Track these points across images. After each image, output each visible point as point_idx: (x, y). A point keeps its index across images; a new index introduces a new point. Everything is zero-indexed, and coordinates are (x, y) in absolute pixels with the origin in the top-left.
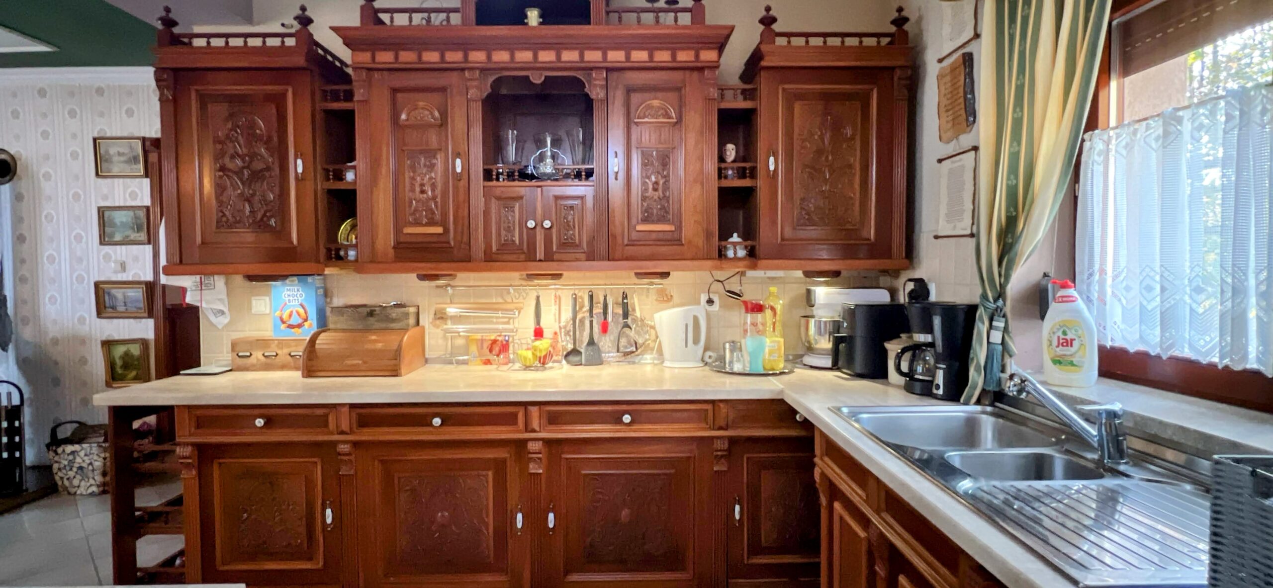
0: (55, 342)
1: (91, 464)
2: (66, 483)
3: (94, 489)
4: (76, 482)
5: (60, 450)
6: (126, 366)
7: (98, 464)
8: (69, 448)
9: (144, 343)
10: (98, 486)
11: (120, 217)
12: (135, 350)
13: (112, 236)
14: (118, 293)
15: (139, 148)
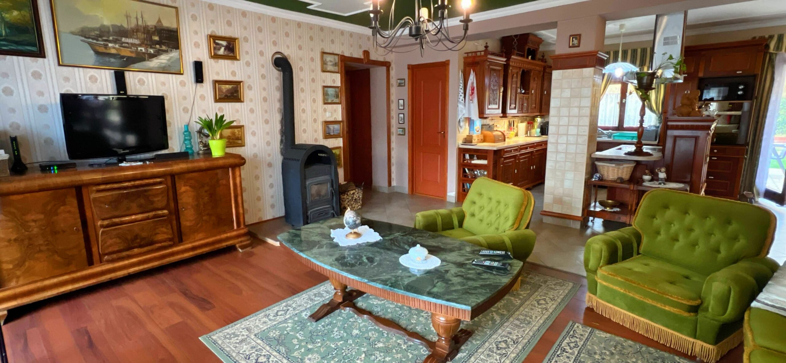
11: (331, 92)
12: (338, 152)
13: (327, 100)
14: (331, 126)
15: (337, 59)
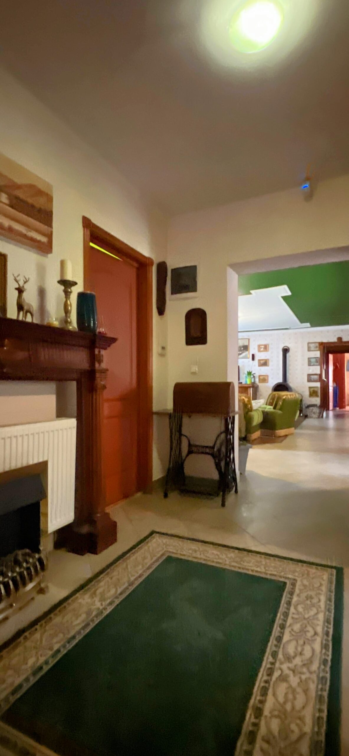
0: (297, 387)
2: (310, 416)
3: (316, 417)
4: (313, 415)
5: (309, 408)
6: (313, 393)
7: (318, 411)
11: (313, 360)
12: (316, 389)
13: (310, 364)
14: (312, 377)
15: (317, 345)
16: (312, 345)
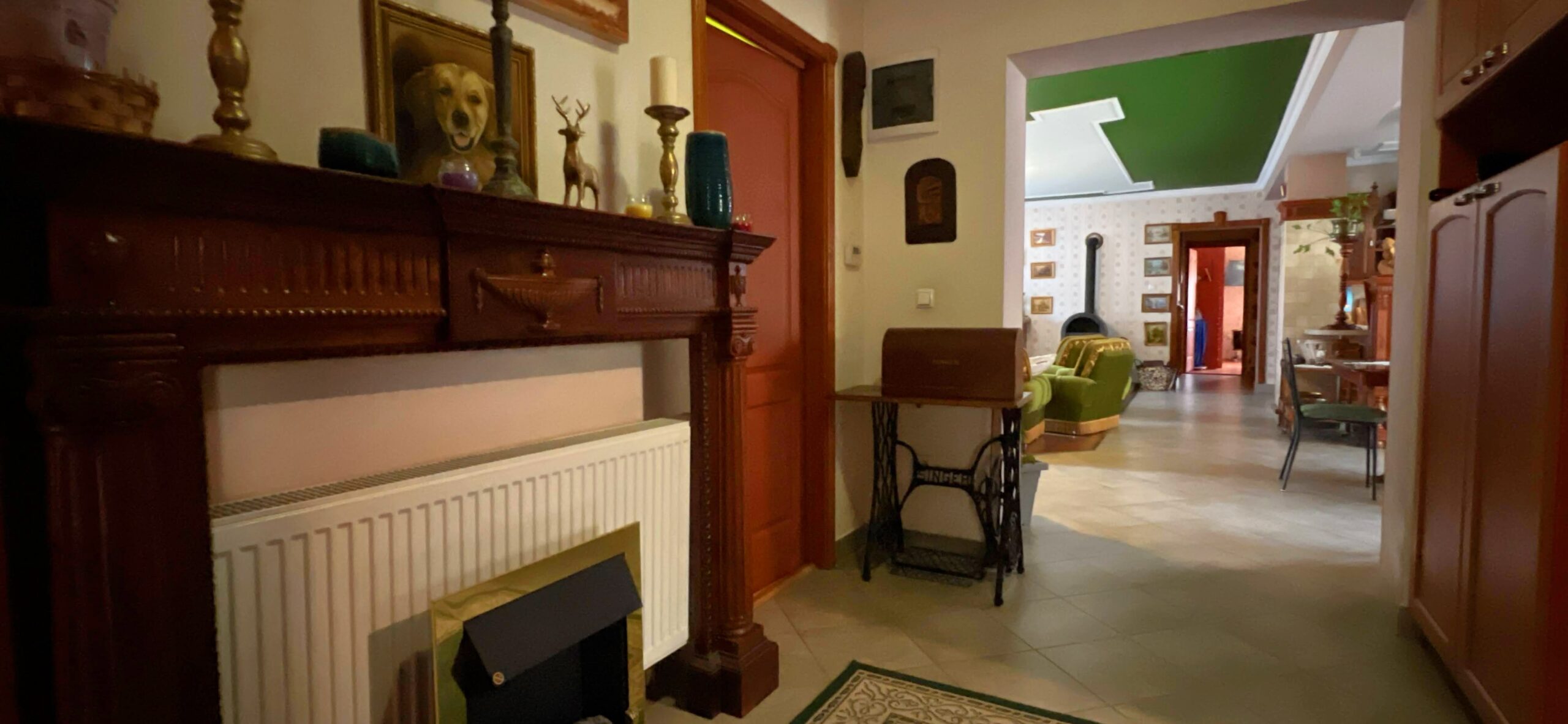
0: (1117, 323)
1: (1161, 376)
2: (1148, 385)
3: (1162, 388)
4: (1153, 384)
5: (1146, 369)
6: (1155, 335)
7: (1165, 376)
8: (1150, 369)
9: (1164, 323)
10: (1164, 387)
11: (1156, 263)
12: (1160, 327)
13: (1150, 272)
14: (1153, 300)
15: (1168, 229)
16: (1154, 230)
